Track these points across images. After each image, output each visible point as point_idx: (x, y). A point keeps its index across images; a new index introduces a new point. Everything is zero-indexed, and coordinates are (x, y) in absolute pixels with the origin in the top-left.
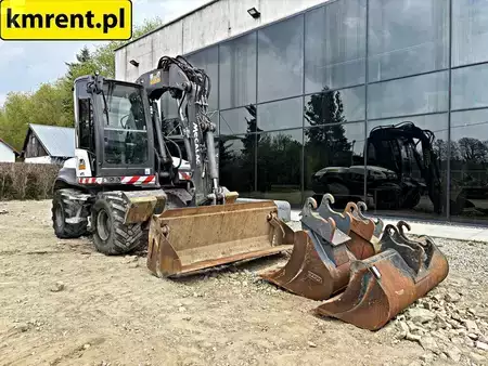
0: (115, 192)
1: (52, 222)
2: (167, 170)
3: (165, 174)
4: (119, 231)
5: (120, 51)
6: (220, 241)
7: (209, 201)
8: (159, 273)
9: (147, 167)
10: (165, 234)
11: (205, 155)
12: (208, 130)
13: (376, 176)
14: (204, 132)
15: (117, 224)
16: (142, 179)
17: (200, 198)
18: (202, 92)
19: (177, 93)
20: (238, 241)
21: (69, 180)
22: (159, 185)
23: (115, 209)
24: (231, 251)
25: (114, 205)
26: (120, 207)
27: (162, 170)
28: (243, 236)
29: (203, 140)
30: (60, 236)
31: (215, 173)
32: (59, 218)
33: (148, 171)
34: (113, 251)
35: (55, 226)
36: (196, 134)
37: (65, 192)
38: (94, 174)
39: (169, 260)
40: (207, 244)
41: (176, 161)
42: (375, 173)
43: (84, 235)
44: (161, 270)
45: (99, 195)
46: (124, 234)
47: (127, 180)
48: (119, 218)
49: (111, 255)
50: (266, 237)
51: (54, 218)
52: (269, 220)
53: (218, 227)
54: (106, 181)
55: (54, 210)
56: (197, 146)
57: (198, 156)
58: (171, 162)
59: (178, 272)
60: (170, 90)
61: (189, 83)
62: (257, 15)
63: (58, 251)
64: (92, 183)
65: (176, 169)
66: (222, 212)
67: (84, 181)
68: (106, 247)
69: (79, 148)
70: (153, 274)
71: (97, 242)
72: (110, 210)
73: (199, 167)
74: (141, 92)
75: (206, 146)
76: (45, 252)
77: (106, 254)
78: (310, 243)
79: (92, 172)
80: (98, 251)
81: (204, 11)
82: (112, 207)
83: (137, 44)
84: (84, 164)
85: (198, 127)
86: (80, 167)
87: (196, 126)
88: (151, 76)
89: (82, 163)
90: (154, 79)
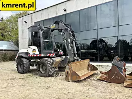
0: (47, 58)
1: (17, 69)
2: (57, 52)
3: (56, 53)
4: (50, 70)
16: (52, 54)
17: (71, 59)
19: (61, 30)
20: (82, 70)
21: (24, 56)
22: (55, 56)
23: (48, 63)
25: (48, 62)
27: (56, 52)
30: (20, 73)
33: (53, 52)
35: (18, 70)
36: (69, 42)
37: (23, 59)
38: (40, 53)
39: (75, 77)
41: (59, 50)
42: (94, 51)
43: (29, 72)
45: (42, 59)
47: (48, 55)
49: (47, 77)
52: (88, 64)
54: (44, 55)
55: (17, 65)
56: (70, 45)
57: (70, 48)
59: (80, 80)
60: (59, 30)
61: (67, 28)
62: (65, 11)
63: (27, 78)
64: (39, 56)
65: (59, 52)
66: (81, 63)
67: (35, 56)
68: (44, 75)
69: (33, 46)
70: (67, 81)
71: (40, 74)
72: (47, 64)
73: (71, 50)
74: (49, 30)
75: (73, 45)
76: (23, 78)
77: (44, 77)
78: (117, 69)
79: (39, 53)
80: (41, 76)
81: (49, 8)
82: (47, 63)
83: (26, 16)
84: (36, 51)
85: (70, 40)
86: (33, 52)
87: (69, 39)
88: (51, 26)
89: (34, 50)
90: (53, 26)
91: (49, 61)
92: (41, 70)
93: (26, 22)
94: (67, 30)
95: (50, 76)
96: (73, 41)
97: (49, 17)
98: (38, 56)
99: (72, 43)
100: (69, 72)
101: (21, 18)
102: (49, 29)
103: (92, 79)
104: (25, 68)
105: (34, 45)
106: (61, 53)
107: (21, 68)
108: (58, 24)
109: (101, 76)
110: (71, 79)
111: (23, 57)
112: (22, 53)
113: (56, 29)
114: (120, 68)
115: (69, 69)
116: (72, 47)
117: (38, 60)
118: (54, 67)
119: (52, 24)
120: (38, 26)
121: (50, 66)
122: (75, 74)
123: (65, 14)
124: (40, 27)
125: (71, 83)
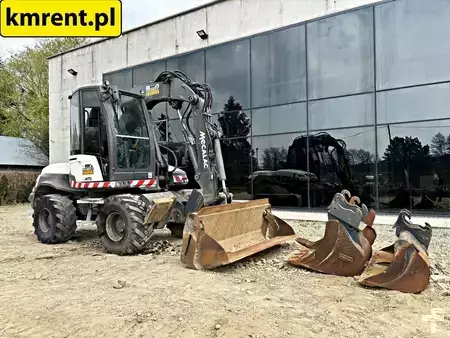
0: (128, 195)
1: (33, 229)
2: (164, 175)
3: (162, 177)
4: (137, 231)
5: (54, 60)
7: (219, 201)
8: (196, 266)
9: (150, 171)
12: (216, 138)
13: (300, 178)
14: (213, 139)
15: (136, 225)
16: (147, 182)
17: (209, 198)
19: (178, 104)
20: (244, 235)
21: (57, 185)
22: (159, 188)
23: (132, 211)
24: (240, 244)
25: (131, 208)
26: (136, 209)
27: (160, 174)
30: (44, 241)
32: (42, 224)
33: (150, 175)
34: (130, 251)
35: (38, 232)
36: (203, 141)
37: (53, 197)
38: (106, 179)
39: (211, 253)
41: (171, 168)
42: (300, 175)
44: (201, 263)
45: (111, 198)
46: (141, 234)
47: (135, 183)
49: (127, 254)
50: (260, 231)
51: (36, 224)
52: (264, 215)
54: (118, 185)
55: (36, 217)
56: (204, 152)
57: (205, 161)
58: (167, 168)
59: (224, 263)
60: (171, 101)
61: (196, 96)
62: (205, 37)
63: (63, 255)
64: (103, 188)
65: (171, 173)
67: (91, 186)
69: (85, 154)
70: (188, 267)
71: (106, 244)
72: (126, 212)
73: (207, 170)
74: (141, 102)
75: (214, 152)
76: (51, 257)
77: (120, 254)
78: (342, 230)
79: (104, 177)
80: (108, 252)
81: (150, 28)
82: (128, 209)
83: (75, 53)
84: (92, 169)
85: (206, 135)
86: (85, 172)
87: (203, 134)
88: (148, 88)
89: (88, 168)
90: (151, 91)
91: (135, 205)
92: (109, 231)
93: (75, 74)
94: (195, 103)
95: (136, 252)
96: (213, 141)
97: (149, 57)
98: (101, 185)
99: (211, 147)
100: (194, 238)
101: (59, 59)
102: (139, 98)
103: (270, 261)
104: (58, 225)
105: (87, 152)
106: (181, 177)
107: (48, 226)
108: (169, 82)
109: (298, 252)
110: (200, 261)
111: (52, 190)
112: (52, 176)
113: (163, 100)
114: (351, 227)
115: (195, 229)
116: (212, 160)
117: (100, 201)
118: (149, 224)
119: (149, 84)
120: (102, 90)
121: (136, 218)
122: (210, 245)
123: (204, 50)
124: (107, 93)
125: (198, 272)
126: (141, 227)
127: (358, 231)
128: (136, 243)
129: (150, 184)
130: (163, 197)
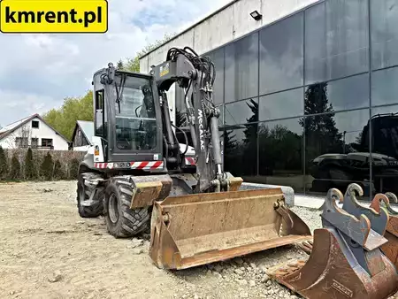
3: (172, 160)
4: (126, 215)
5: (143, 59)
6: (224, 230)
9: (156, 153)
10: (167, 223)
11: (209, 140)
12: (212, 115)
14: (209, 117)
15: (125, 208)
16: (151, 164)
17: (204, 184)
18: (208, 79)
19: (184, 82)
20: (243, 230)
22: (166, 170)
23: (123, 193)
24: (236, 240)
25: (123, 190)
26: (128, 192)
27: (170, 155)
28: (249, 225)
29: (208, 125)
31: (219, 158)
33: (156, 156)
34: (121, 234)
36: (201, 120)
38: (106, 160)
39: (170, 253)
40: (210, 232)
46: (131, 219)
47: (136, 165)
48: (127, 202)
49: (119, 237)
50: (272, 225)
52: (276, 208)
53: (222, 215)
54: (116, 166)
56: (202, 132)
57: (202, 142)
58: (178, 148)
60: (178, 80)
61: (195, 70)
62: (258, 18)
64: (104, 169)
65: (182, 155)
66: (227, 200)
67: (98, 166)
68: (114, 229)
69: (95, 136)
71: (109, 224)
72: (119, 194)
73: (203, 152)
74: (151, 83)
75: (210, 132)
79: (104, 158)
81: (212, 19)
82: (120, 191)
83: (157, 51)
84: (99, 150)
85: (203, 113)
86: (96, 153)
87: (200, 112)
88: (161, 69)
89: (97, 149)
90: (164, 70)
92: (111, 212)
94: (194, 78)
101: (146, 58)
102: (151, 79)
108: (175, 60)
110: (162, 260)
114: (353, 241)
115: (158, 221)
123: (259, 31)
126: (131, 211)
127: (365, 250)
128: (126, 227)
129: (155, 166)
130: (155, 180)
